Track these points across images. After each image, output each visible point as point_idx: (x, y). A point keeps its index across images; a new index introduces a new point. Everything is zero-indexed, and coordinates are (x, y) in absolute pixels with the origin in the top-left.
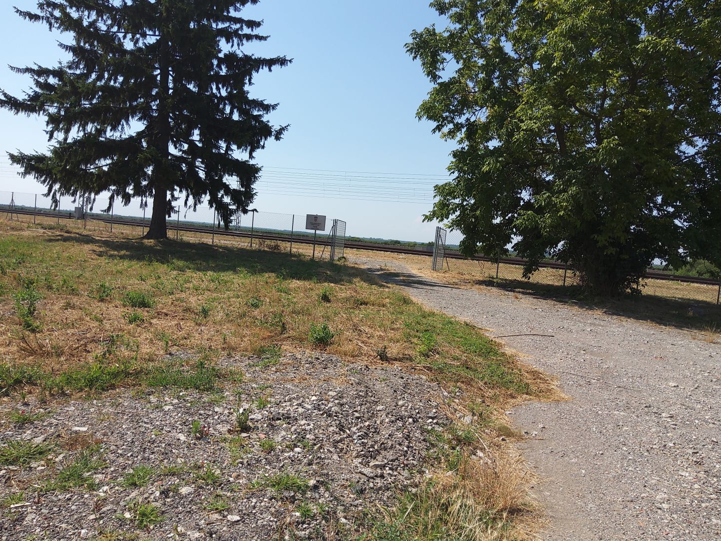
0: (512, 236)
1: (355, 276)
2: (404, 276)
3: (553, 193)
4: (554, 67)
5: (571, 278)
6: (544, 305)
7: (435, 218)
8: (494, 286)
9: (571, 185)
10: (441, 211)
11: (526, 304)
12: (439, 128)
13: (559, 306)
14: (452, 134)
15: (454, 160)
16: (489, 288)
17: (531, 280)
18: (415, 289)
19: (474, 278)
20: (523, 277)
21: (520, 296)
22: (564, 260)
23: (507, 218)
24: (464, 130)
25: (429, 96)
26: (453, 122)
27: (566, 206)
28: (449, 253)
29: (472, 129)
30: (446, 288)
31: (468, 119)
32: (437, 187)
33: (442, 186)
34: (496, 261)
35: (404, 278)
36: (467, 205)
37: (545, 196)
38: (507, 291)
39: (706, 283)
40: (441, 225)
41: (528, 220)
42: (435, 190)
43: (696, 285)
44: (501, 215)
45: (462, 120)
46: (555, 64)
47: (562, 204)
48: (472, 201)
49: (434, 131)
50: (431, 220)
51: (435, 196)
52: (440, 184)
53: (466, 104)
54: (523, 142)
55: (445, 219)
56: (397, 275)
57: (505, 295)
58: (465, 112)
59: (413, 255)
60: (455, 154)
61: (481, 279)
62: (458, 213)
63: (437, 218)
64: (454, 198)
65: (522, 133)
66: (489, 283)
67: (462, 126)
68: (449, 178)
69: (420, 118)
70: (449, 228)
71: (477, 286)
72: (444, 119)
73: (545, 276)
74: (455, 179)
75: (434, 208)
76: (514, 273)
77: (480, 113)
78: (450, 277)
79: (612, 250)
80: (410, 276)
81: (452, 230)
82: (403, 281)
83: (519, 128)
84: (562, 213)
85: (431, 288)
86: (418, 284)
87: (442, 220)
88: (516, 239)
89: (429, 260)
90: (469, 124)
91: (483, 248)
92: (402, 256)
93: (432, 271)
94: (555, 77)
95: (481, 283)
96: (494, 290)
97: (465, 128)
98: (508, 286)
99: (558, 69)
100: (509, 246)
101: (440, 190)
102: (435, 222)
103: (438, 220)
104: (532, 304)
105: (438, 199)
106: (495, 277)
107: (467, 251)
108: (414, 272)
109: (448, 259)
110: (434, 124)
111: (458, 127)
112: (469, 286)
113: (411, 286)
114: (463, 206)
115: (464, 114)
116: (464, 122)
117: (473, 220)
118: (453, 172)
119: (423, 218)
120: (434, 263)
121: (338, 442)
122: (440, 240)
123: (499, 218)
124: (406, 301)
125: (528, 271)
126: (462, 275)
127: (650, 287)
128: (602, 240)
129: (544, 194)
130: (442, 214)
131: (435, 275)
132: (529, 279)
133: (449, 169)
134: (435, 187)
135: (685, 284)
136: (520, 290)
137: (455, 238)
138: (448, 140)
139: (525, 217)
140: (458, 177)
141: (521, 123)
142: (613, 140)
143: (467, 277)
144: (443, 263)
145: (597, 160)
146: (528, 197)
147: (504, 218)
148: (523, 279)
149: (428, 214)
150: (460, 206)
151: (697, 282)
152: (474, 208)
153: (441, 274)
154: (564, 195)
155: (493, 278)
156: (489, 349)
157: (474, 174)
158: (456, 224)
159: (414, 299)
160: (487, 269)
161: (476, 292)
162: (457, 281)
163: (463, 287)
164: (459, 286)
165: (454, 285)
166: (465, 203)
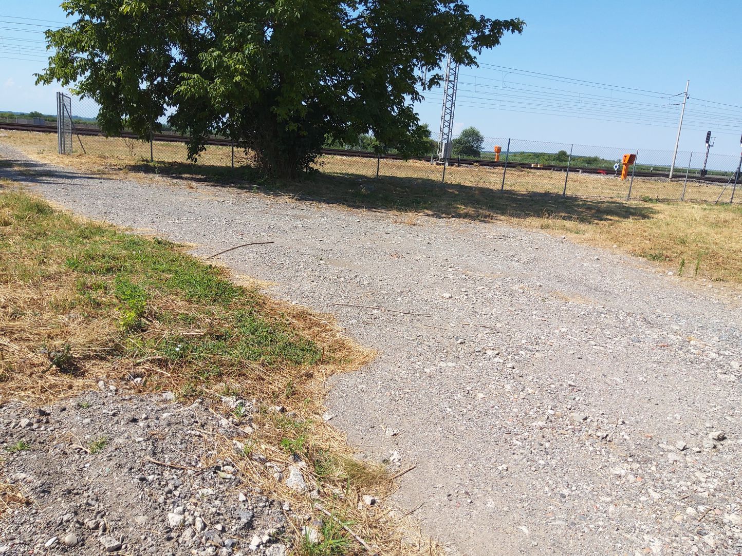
0: (165, 106)
2: (20, 165)
3: (224, 52)
5: (244, 157)
6: (228, 194)
7: (55, 80)
8: (154, 172)
10: (63, 69)
11: (207, 196)
13: (244, 194)
16: (151, 175)
17: (199, 162)
18: (45, 185)
19: (121, 162)
20: (189, 158)
21: (194, 184)
22: (234, 137)
23: (155, 83)
27: (242, 69)
28: (81, 128)
30: (89, 180)
32: (48, 32)
33: (58, 31)
34: (148, 138)
35: (22, 169)
36: (99, 62)
38: (173, 178)
40: (65, 90)
41: (194, 86)
42: (48, 37)
44: (147, 79)
47: (237, 66)
48: (107, 58)
50: (49, 82)
51: (48, 47)
52: (54, 30)
55: (71, 82)
56: (8, 164)
57: (175, 184)
61: (133, 163)
62: (88, 74)
63: (59, 80)
64: (83, 50)
66: (145, 168)
68: (67, 21)
70: (78, 93)
71: (133, 174)
74: (76, 24)
75: (50, 64)
76: (177, 153)
78: (88, 163)
79: (293, 127)
80: (28, 164)
81: (82, 98)
82: (21, 173)
84: (238, 78)
85: (70, 181)
86: (46, 176)
87: (67, 82)
88: (171, 110)
89: (52, 139)
91: (131, 123)
93: (60, 155)
95: (136, 169)
96: (158, 178)
98: (172, 171)
100: (163, 120)
101: (56, 37)
102: (56, 86)
103: (60, 83)
104: (213, 195)
105: (53, 51)
106: (149, 159)
107: (109, 126)
108: (33, 157)
109: (79, 135)
112: (122, 175)
113: (36, 181)
114: (95, 64)
117: (114, 84)
118: (72, 13)
119: (36, 78)
120: (62, 144)
122: (65, 109)
123: (145, 82)
124: (41, 209)
125: (194, 150)
126: (104, 158)
129: (213, 52)
130: (66, 73)
131: (66, 160)
132: (195, 161)
133: (66, 8)
134: (46, 32)
136: (188, 175)
139: (191, 81)
140: (80, 21)
143: (114, 161)
144: (75, 141)
146: (181, 57)
147: (152, 83)
148: (189, 161)
149: (43, 73)
150: (90, 64)
152: (112, 67)
153: (74, 160)
154: (237, 55)
155: (147, 161)
157: (107, 17)
158: (89, 88)
159: (52, 204)
161: (136, 183)
162: (101, 168)
163: (114, 177)
164: (108, 176)
165: (101, 175)
166: (96, 60)
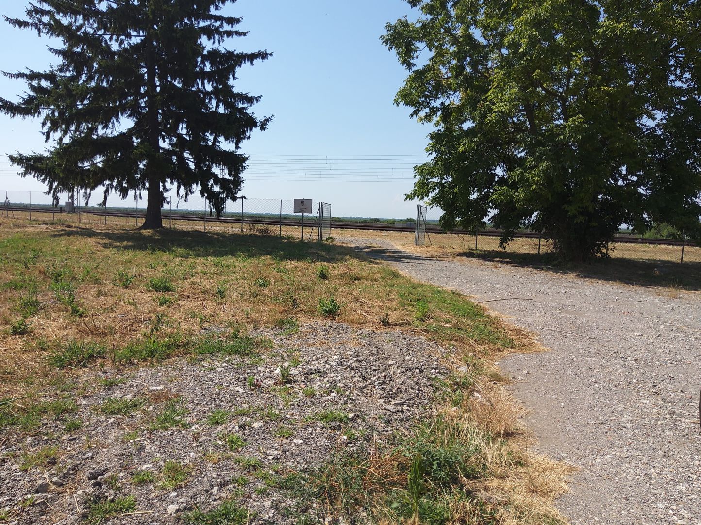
0: (489, 210)
1: (346, 254)
2: (390, 252)
3: (525, 169)
4: (521, 52)
5: (546, 246)
6: (521, 272)
7: (416, 197)
8: (473, 257)
9: (542, 161)
10: (421, 190)
11: (505, 272)
12: (416, 113)
13: (535, 272)
14: (428, 117)
15: (431, 142)
16: (470, 259)
17: (507, 250)
18: (402, 264)
19: (454, 251)
20: (500, 246)
21: (499, 265)
22: (537, 230)
23: (483, 193)
24: (439, 113)
25: (405, 83)
26: (429, 107)
27: (538, 180)
28: (430, 228)
29: (447, 112)
30: (430, 261)
31: (443, 103)
32: (416, 168)
33: (421, 166)
34: (474, 233)
35: (391, 254)
36: (445, 183)
37: (518, 172)
38: (487, 260)
39: (672, 244)
41: (503, 195)
42: (415, 170)
43: (663, 246)
44: (477, 191)
45: (437, 104)
46: (522, 50)
47: (534, 179)
48: (450, 180)
49: (412, 116)
50: (412, 199)
51: (415, 176)
52: (419, 165)
53: (440, 88)
54: (495, 123)
55: (425, 198)
56: (384, 251)
57: (485, 264)
58: (439, 96)
59: (394, 232)
60: (432, 137)
61: (462, 251)
62: (437, 191)
63: (418, 197)
64: (434, 177)
65: (494, 115)
66: (469, 254)
67: (437, 109)
68: (428, 159)
69: (397, 104)
70: (430, 205)
71: (459, 258)
72: (420, 104)
73: (521, 245)
74: (433, 159)
75: (415, 187)
76: (491, 244)
77: (453, 97)
78: (432, 251)
79: (581, 219)
80: (395, 252)
81: (432, 207)
82: (390, 257)
83: (491, 110)
84: (534, 187)
85: (416, 261)
86: (403, 258)
87: (423, 198)
88: (493, 212)
89: (411, 236)
90: (444, 107)
91: (462, 222)
92: (385, 233)
93: (415, 246)
94: (522, 62)
95: (461, 255)
96: (475, 260)
97: (441, 111)
98: (487, 256)
99: (524, 54)
100: (486, 219)
101: (419, 170)
102: (416, 201)
103: (419, 199)
104: (511, 272)
105: (418, 179)
106: (474, 248)
107: (446, 226)
108: (399, 248)
109: (429, 234)
110: (411, 109)
111: (434, 111)
112: (451, 258)
113: (399, 261)
114: (442, 184)
115: (439, 98)
116: (439, 106)
117: (452, 196)
118: (431, 153)
119: (405, 197)
120: (417, 238)
121: (363, 388)
122: (421, 217)
123: (476, 194)
124: (395, 275)
125: (504, 241)
126: (443, 248)
127: (618, 251)
128: (572, 210)
129: (517, 170)
130: (422, 192)
131: (418, 249)
132: (505, 249)
133: (427, 151)
134: (414, 168)
135: (653, 246)
136: (499, 259)
137: (436, 214)
138: (425, 123)
139: (501, 192)
140: (435, 158)
141: (493, 105)
142: (578, 118)
143: (448, 250)
144: (425, 238)
145: (564, 137)
146: (502, 174)
147: (481, 194)
148: (500, 249)
149: (409, 193)
150: (440, 184)
151: (664, 244)
152: (452, 185)
153: (424, 249)
154: (535, 171)
155: (472, 250)
156: (475, 313)
157: (451, 154)
158: (436, 201)
159: (402, 273)
160: (468, 242)
161: (458, 263)
162: (439, 254)
163: (446, 259)
164: (442, 259)
165: (437, 258)
166: (443, 181)
